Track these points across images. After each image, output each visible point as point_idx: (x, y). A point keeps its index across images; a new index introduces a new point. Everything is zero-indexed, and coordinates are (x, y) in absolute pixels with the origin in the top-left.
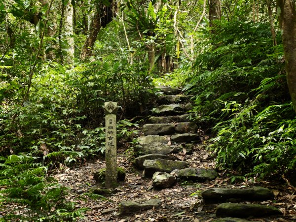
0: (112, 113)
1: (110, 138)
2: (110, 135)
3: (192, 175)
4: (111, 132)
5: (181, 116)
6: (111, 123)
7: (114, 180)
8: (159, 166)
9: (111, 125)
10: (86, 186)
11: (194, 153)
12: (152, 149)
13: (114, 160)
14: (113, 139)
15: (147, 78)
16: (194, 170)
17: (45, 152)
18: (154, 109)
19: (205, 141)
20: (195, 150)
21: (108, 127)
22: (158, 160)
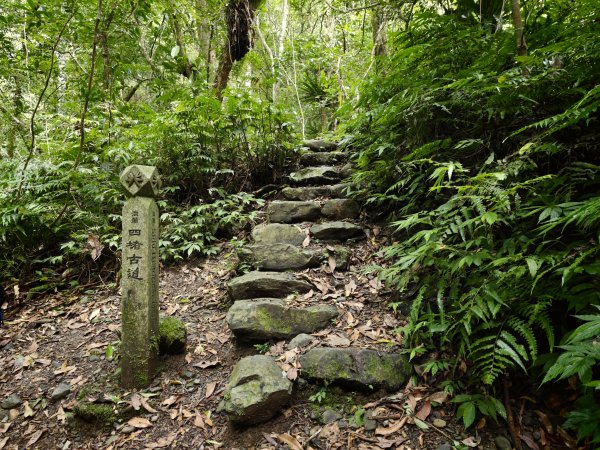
0: (139, 194)
1: (134, 259)
2: (131, 252)
3: (340, 375)
4: (135, 245)
5: (332, 188)
6: (135, 221)
7: (142, 367)
8: (263, 323)
9: (137, 227)
10: (102, 358)
11: (352, 268)
12: (269, 257)
13: (143, 317)
14: (140, 263)
15: (284, 124)
16: (347, 356)
17: (95, 251)
18: (292, 175)
19: (373, 239)
20: (354, 263)
21: (127, 232)
22: (262, 306)
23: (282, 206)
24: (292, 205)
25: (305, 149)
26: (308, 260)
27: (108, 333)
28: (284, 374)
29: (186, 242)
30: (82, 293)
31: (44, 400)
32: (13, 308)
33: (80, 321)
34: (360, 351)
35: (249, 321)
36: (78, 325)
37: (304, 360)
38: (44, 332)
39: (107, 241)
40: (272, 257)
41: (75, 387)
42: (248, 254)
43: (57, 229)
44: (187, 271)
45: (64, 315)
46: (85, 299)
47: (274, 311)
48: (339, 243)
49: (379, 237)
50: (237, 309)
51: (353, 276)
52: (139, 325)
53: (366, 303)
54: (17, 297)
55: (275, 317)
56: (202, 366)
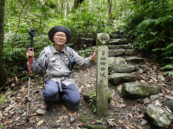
0: (105, 44)
1: (103, 69)
2: (102, 66)
4: (103, 64)
6: (103, 54)
7: (105, 109)
8: (140, 91)
9: (104, 57)
11: (148, 72)
13: (106, 91)
14: (105, 70)
19: (147, 63)
20: (148, 70)
21: (100, 58)
22: (138, 86)
23: (112, 51)
24: (116, 51)
26: (133, 69)
35: (136, 91)
37: (168, 105)
40: (120, 68)
41: (77, 117)
42: (111, 67)
47: (143, 87)
50: (129, 87)
51: (149, 75)
52: (104, 93)
53: (166, 84)
54: (17, 81)
55: (143, 89)
56: (119, 107)
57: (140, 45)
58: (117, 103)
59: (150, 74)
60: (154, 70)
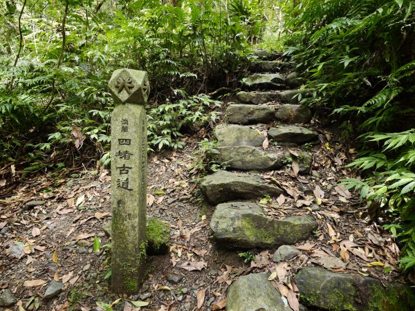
0: (129, 101)
1: (124, 169)
2: (121, 162)
3: (345, 307)
5: (284, 93)
6: (125, 129)
7: (132, 275)
8: (248, 233)
10: (90, 251)
11: (314, 172)
12: (234, 157)
13: (134, 227)
14: (130, 173)
15: (238, 35)
16: (349, 285)
17: (78, 141)
18: (244, 80)
19: (327, 144)
20: (316, 169)
21: (116, 141)
22: (246, 216)
23: (240, 109)
24: (250, 108)
25: (256, 57)
26: (273, 163)
27: (93, 222)
28: (285, 301)
29: (156, 137)
30: (68, 176)
31: (37, 299)
32: (11, 185)
33: (67, 207)
34: (363, 279)
35: (234, 231)
36: (66, 211)
38: (36, 215)
39: (89, 133)
40: (239, 158)
41: (67, 285)
42: (216, 154)
43: (45, 118)
44: (158, 162)
45: (53, 198)
46: (70, 182)
47: (257, 221)
48: (295, 146)
49: (332, 143)
50: (221, 217)
51: (316, 181)
52: (129, 235)
53: (341, 213)
54: (14, 175)
55: (258, 227)
56: (187, 268)
57: (315, 94)
58: (189, 255)
59: (318, 179)
60: (335, 166)
